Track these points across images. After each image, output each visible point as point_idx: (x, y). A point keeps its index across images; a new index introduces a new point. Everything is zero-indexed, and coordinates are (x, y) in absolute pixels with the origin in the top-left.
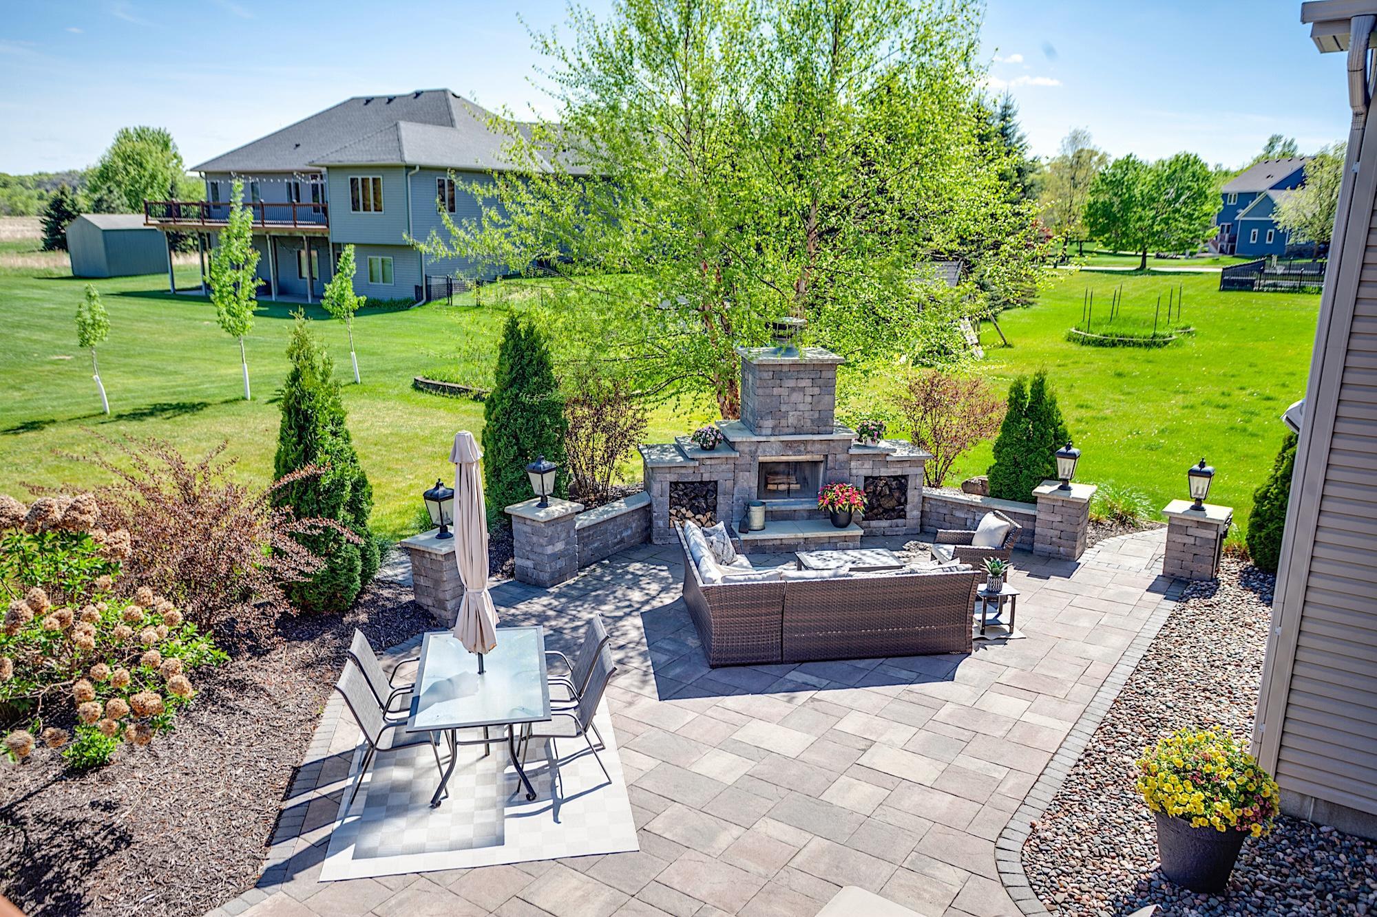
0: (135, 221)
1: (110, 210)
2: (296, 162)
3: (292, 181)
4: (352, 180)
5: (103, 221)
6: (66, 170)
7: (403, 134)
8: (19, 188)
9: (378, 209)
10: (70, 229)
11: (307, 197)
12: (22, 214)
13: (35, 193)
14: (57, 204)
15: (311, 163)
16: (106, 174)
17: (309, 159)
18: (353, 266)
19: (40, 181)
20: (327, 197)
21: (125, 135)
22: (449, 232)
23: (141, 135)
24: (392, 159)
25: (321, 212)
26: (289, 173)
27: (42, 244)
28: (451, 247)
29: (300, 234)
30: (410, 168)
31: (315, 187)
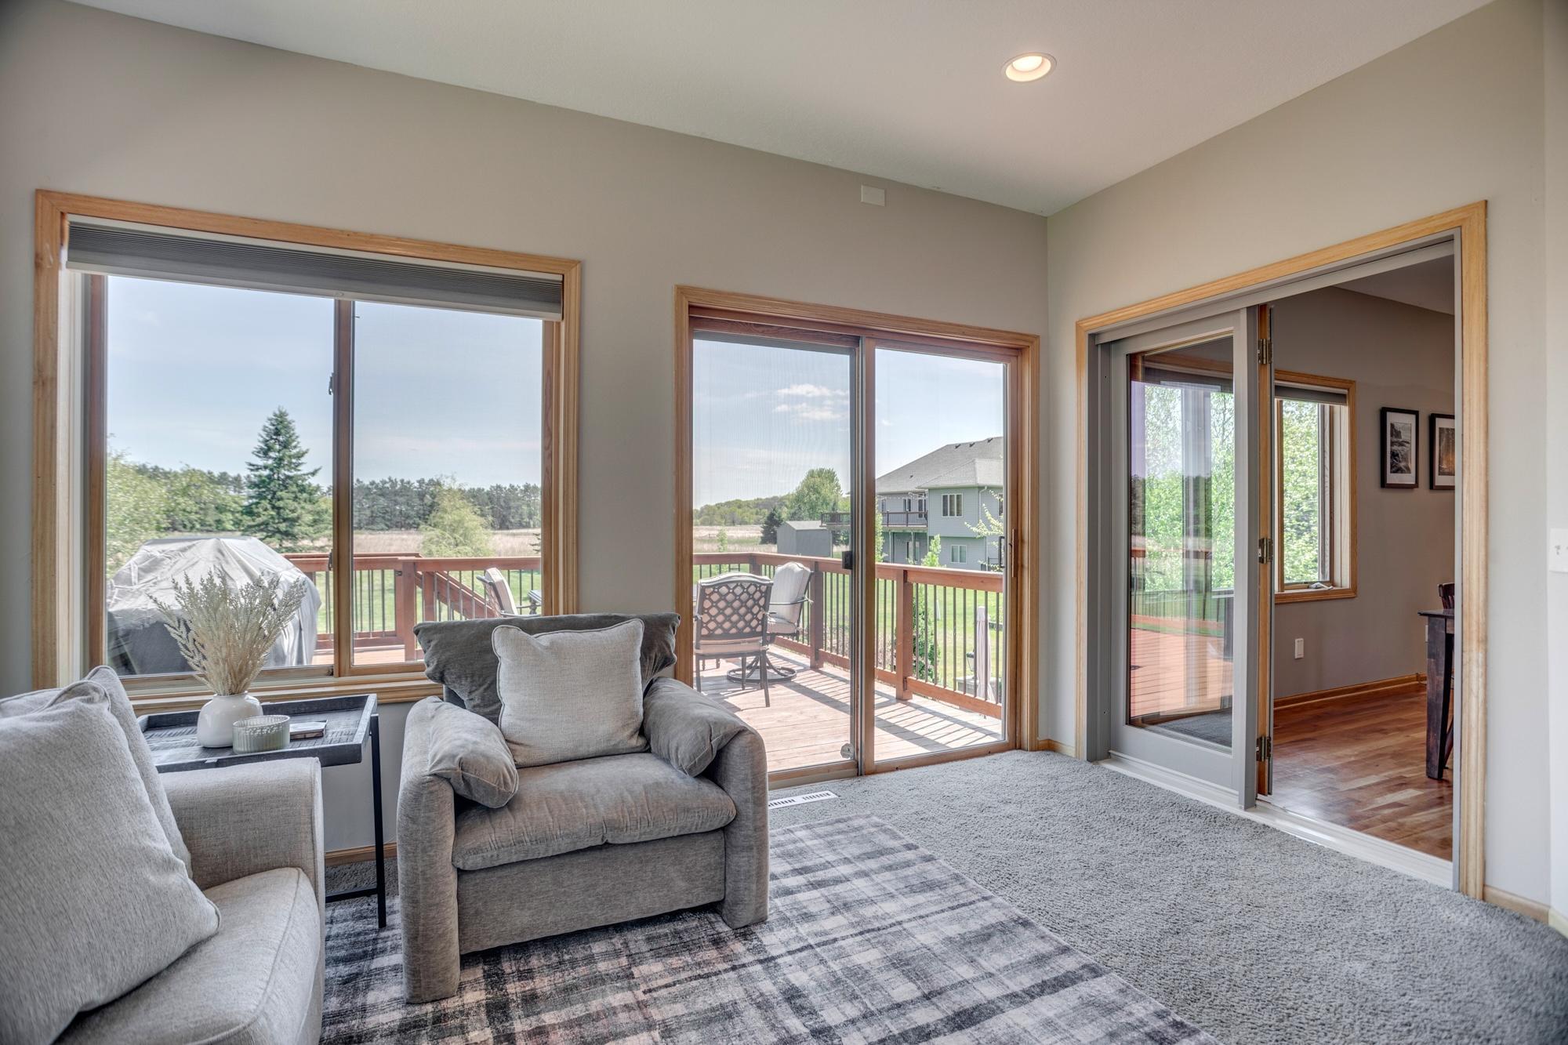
0: (815, 525)
1: (800, 519)
2: (910, 486)
3: (907, 499)
4: (945, 497)
5: (797, 525)
6: (771, 496)
7: (977, 466)
8: (746, 509)
9: (959, 514)
10: (779, 531)
11: (915, 508)
12: (746, 523)
13: (754, 511)
14: (771, 517)
15: (919, 488)
16: (799, 498)
17: (917, 485)
18: (939, 547)
19: (759, 504)
20: (927, 509)
21: (811, 474)
22: (989, 521)
23: (821, 472)
24: (970, 482)
25: (923, 515)
26: (906, 494)
27: (760, 540)
28: (990, 529)
29: (908, 531)
30: (981, 488)
31: (920, 501)
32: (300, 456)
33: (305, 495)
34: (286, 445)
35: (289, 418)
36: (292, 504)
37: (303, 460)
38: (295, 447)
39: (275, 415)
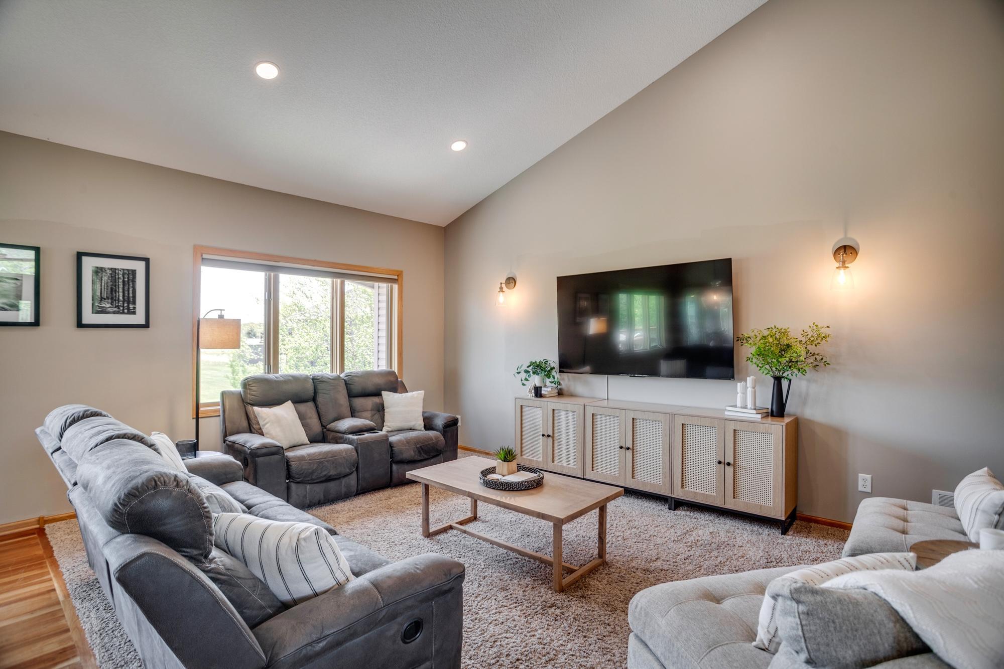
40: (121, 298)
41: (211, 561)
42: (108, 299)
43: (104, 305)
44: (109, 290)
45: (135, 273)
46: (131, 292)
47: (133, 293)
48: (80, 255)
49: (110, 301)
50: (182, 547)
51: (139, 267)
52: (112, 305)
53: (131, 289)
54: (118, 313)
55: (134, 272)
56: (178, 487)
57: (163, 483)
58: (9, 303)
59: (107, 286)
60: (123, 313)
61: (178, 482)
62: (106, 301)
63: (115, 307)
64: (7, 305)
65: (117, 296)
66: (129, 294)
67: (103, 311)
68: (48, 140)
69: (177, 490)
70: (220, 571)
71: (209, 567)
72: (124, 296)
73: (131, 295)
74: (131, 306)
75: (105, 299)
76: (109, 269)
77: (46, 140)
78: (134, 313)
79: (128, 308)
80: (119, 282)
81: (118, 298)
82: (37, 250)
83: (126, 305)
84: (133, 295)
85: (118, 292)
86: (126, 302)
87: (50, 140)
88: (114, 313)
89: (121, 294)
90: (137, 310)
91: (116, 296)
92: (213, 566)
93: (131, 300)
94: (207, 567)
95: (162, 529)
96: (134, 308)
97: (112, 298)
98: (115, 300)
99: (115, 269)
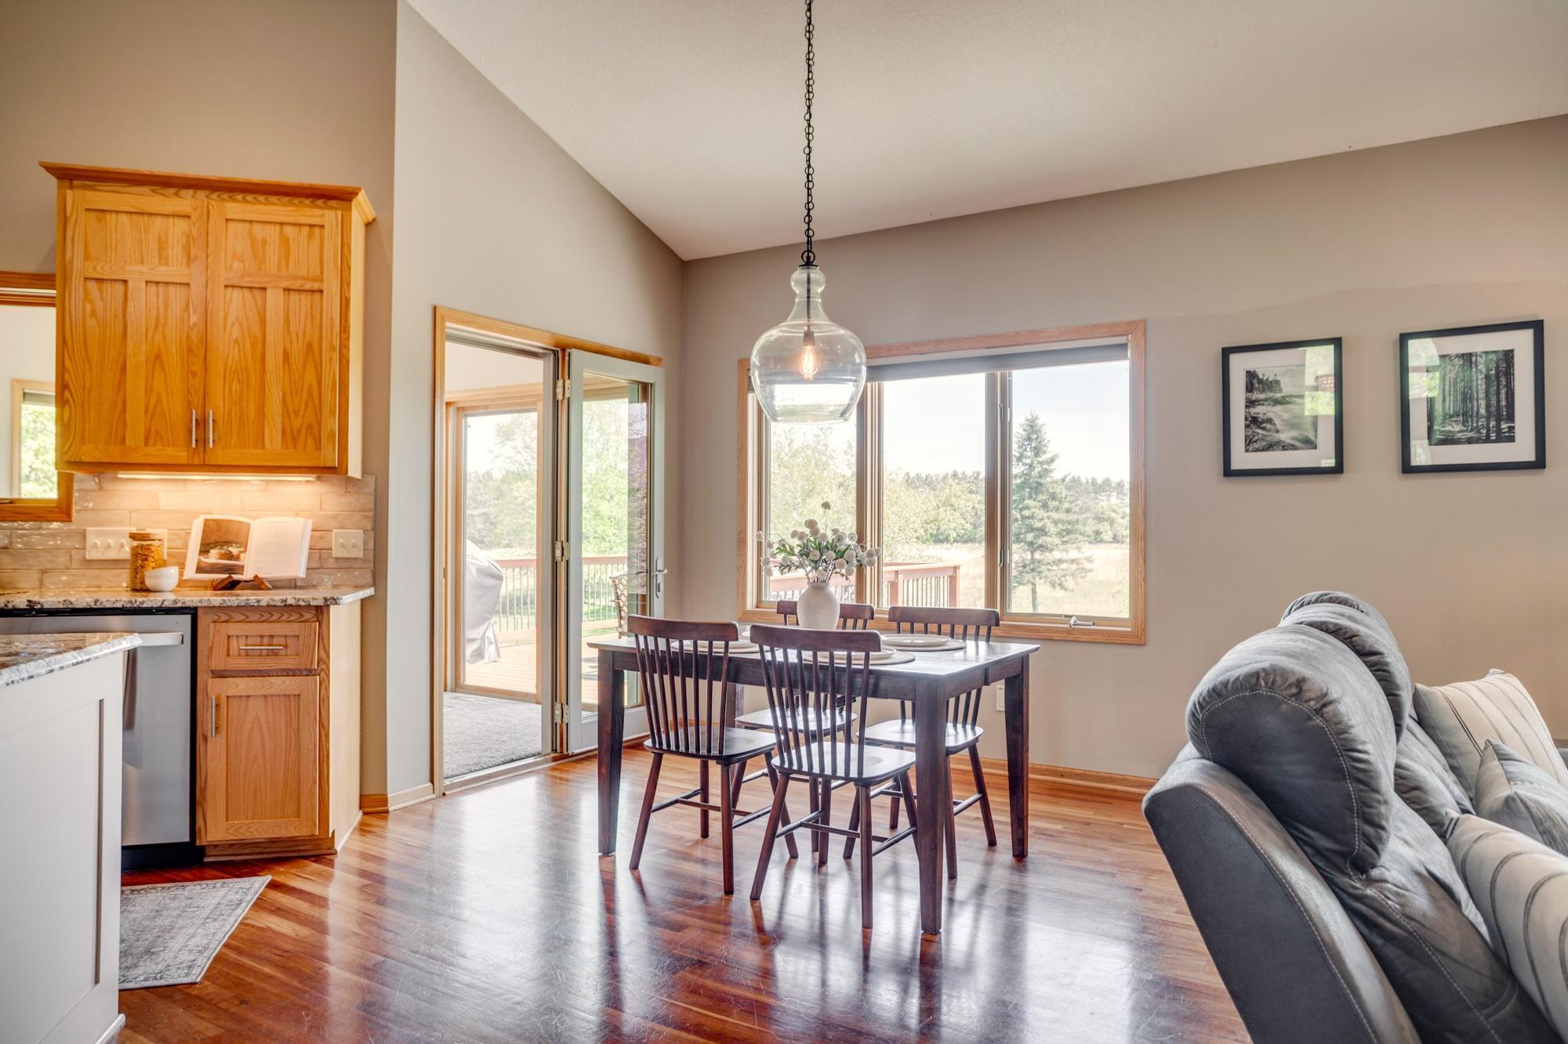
32: (1052, 460)
33: (1055, 503)
34: (1037, 451)
35: (1040, 422)
36: (1041, 513)
37: (1053, 466)
38: (1044, 452)
39: (1027, 420)
40: (1483, 411)
41: (1371, 882)
42: (1458, 415)
43: (1449, 428)
44: (1459, 397)
45: (1513, 357)
46: (1503, 396)
47: (1507, 398)
48: (1404, 338)
49: (1461, 418)
50: (1298, 822)
51: (1521, 343)
52: (1464, 425)
53: (1503, 392)
54: (1478, 441)
55: (1508, 356)
56: (1297, 699)
57: (1270, 684)
58: (1300, 437)
59: (1455, 390)
60: (1488, 440)
61: (1301, 689)
62: (1455, 419)
63: (1472, 431)
64: (1298, 440)
65: (1475, 409)
66: (1498, 401)
67: (1449, 440)
68: (1351, 149)
69: (1293, 703)
70: (1384, 910)
71: (1360, 889)
72: (1488, 406)
73: (1504, 403)
74: (1504, 426)
75: (1451, 417)
76: (1457, 356)
77: (1348, 150)
78: (1512, 439)
79: (1499, 430)
80: (1477, 379)
81: (1478, 412)
82: (1337, 342)
83: (1493, 423)
84: (1507, 402)
85: (1478, 400)
86: (1492, 419)
87: (1354, 148)
88: (1470, 441)
89: (1483, 403)
90: (1518, 433)
91: (1472, 408)
92: (1370, 892)
93: (1505, 413)
94: (1356, 888)
95: (1258, 768)
96: (1512, 429)
97: (1465, 414)
98: (1471, 417)
99: (1471, 355)
